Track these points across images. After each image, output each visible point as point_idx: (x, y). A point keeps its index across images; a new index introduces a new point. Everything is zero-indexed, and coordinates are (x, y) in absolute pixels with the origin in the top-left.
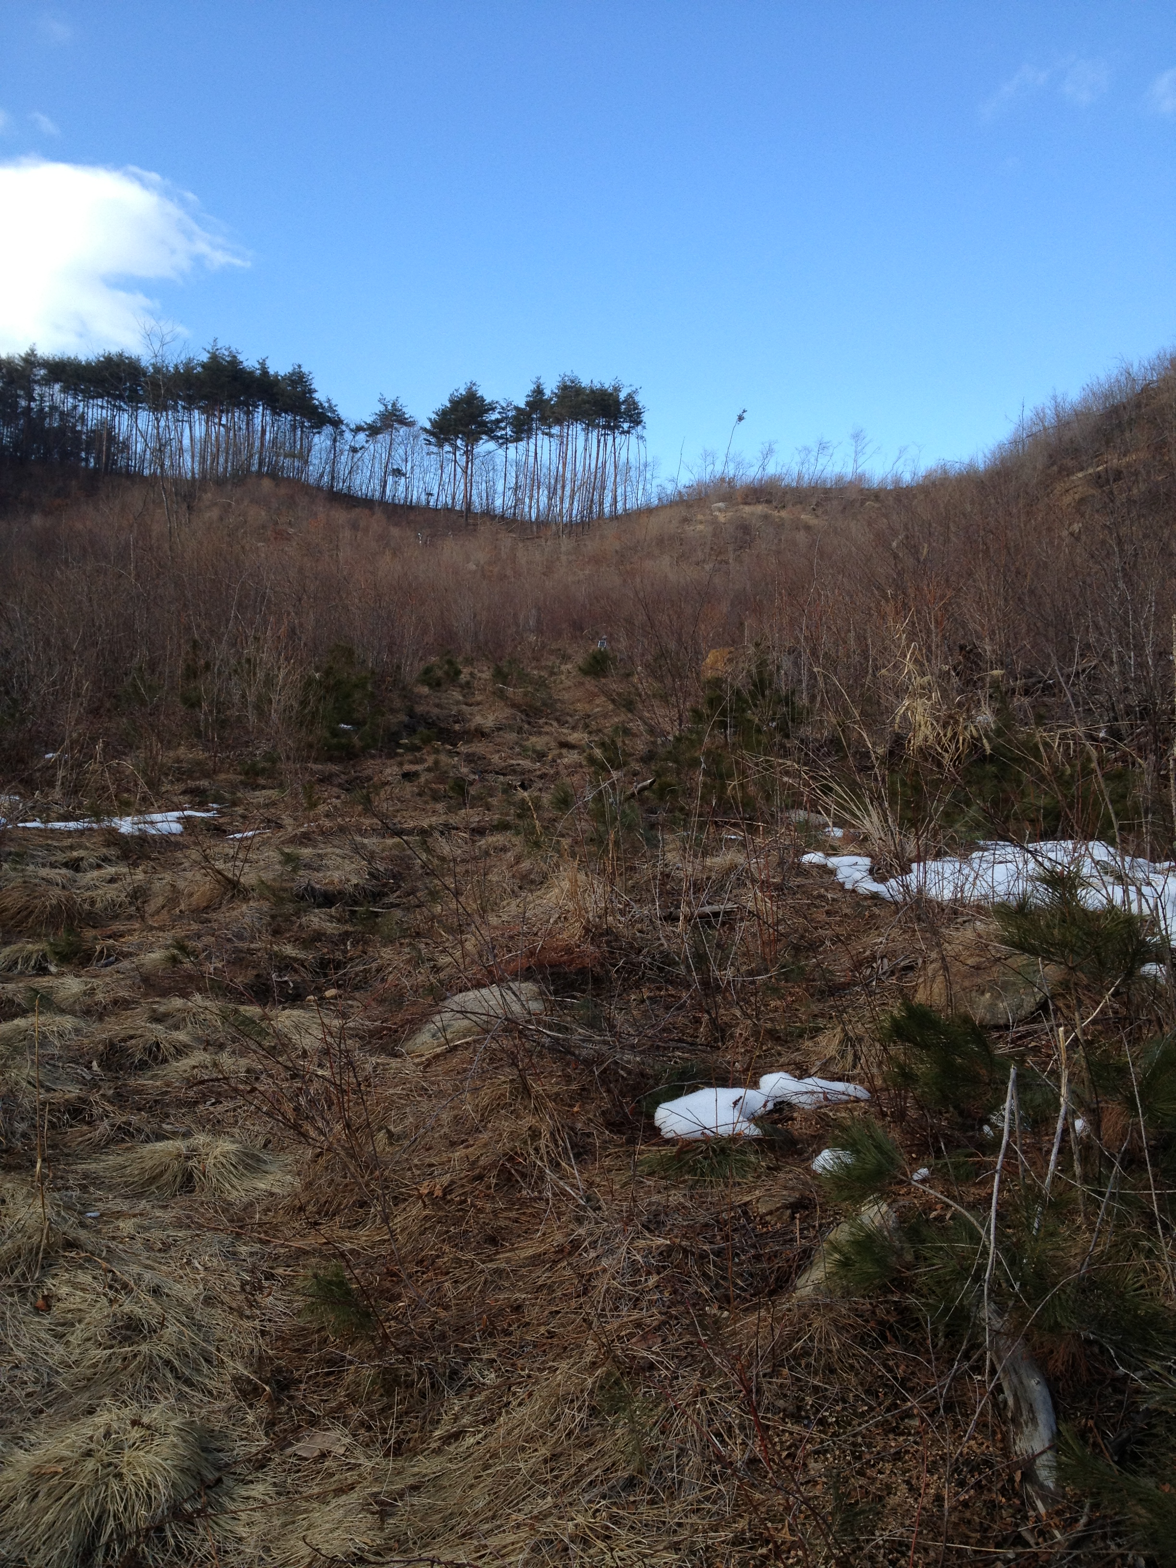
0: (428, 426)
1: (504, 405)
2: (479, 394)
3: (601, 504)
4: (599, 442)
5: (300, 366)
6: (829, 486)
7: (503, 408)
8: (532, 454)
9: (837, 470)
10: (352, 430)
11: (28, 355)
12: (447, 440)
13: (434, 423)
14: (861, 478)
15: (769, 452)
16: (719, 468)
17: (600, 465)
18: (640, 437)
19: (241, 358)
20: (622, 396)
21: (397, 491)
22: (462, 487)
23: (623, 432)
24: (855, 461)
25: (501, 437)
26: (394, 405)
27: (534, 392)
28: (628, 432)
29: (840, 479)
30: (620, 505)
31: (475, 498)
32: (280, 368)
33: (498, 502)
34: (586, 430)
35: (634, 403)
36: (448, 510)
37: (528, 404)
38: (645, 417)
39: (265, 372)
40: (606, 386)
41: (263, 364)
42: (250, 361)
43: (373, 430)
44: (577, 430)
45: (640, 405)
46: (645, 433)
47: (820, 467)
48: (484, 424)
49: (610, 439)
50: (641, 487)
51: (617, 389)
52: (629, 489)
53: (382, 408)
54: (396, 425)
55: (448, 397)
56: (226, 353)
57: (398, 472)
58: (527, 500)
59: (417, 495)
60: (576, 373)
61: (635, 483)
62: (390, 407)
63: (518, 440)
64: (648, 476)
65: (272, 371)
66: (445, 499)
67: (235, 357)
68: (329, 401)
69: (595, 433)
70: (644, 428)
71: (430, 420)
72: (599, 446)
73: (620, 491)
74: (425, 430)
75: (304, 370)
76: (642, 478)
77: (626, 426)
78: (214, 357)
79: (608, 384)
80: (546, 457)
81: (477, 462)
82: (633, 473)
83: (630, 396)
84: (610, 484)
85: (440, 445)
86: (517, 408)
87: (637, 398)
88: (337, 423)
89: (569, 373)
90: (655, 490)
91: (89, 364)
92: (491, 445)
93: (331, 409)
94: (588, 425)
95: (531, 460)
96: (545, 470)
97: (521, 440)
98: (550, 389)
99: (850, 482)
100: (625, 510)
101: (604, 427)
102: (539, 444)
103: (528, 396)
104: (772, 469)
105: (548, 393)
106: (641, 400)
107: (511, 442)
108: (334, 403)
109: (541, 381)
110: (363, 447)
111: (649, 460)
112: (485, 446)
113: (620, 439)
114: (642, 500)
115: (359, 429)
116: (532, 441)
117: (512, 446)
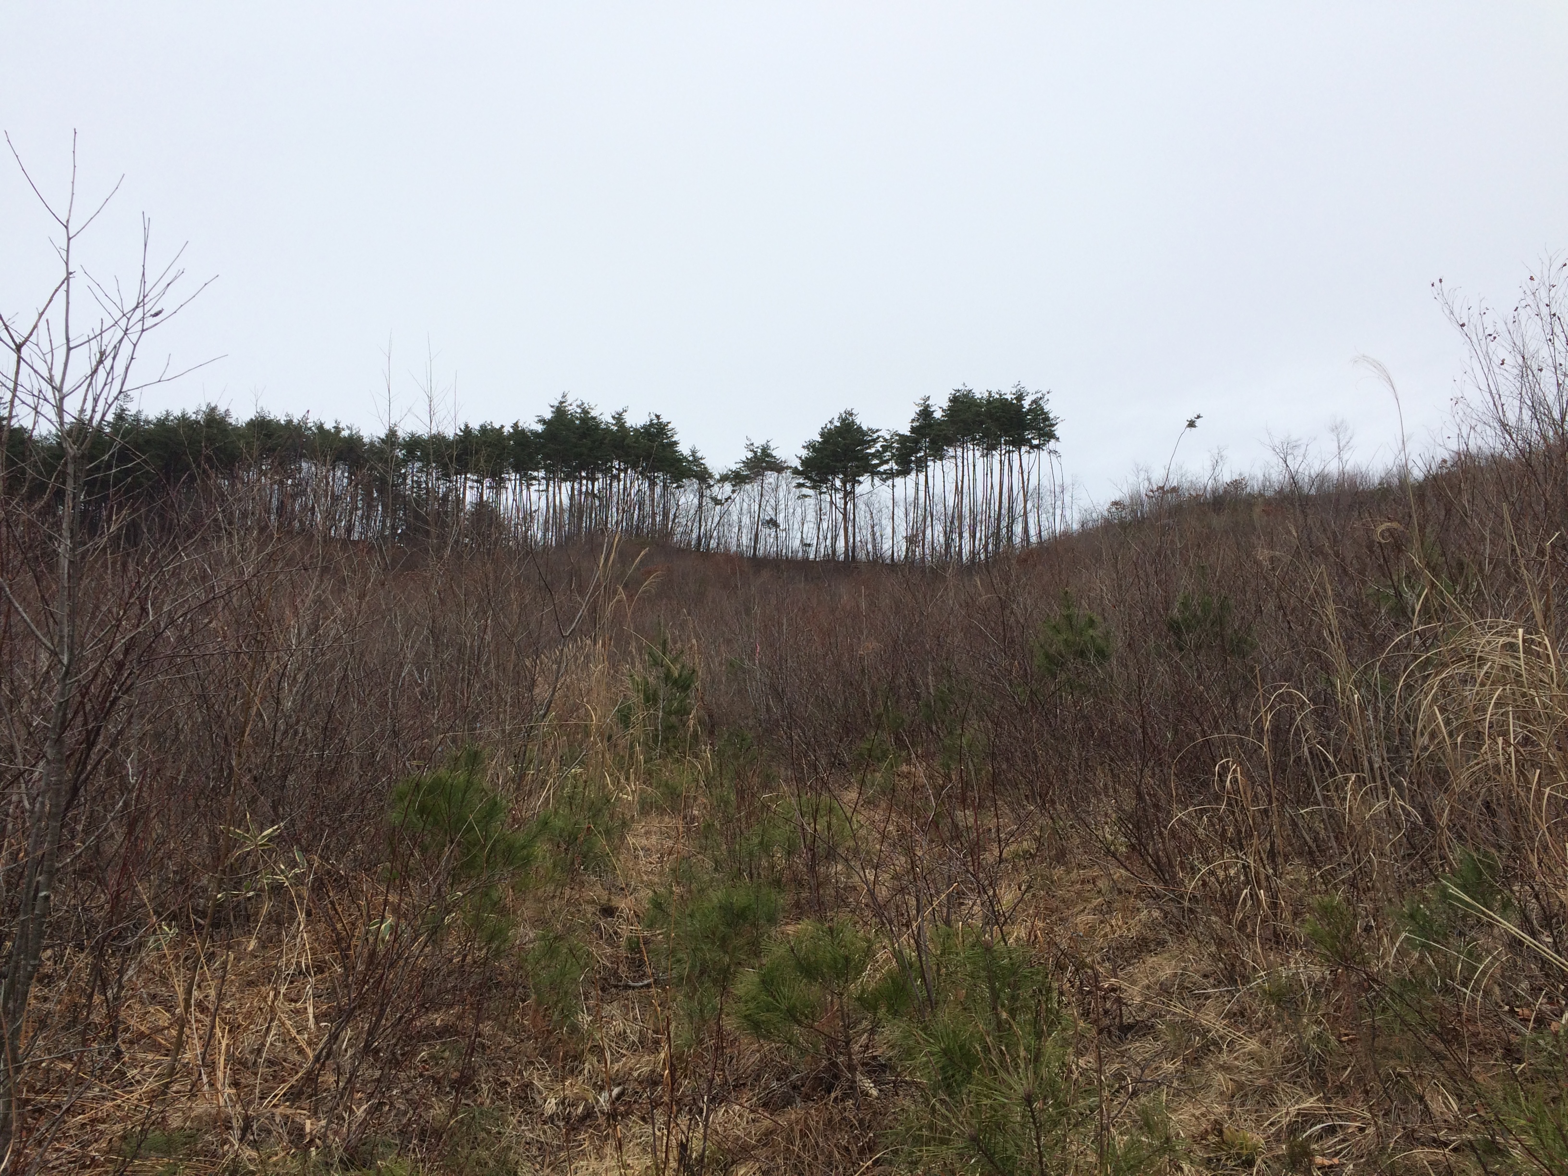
0: (799, 465)
1: (888, 437)
2: (856, 422)
3: (1010, 539)
4: (1002, 462)
5: (657, 416)
6: (1308, 489)
7: (886, 440)
8: (922, 487)
9: (1318, 467)
10: (718, 481)
12: (823, 481)
13: (805, 462)
14: (1352, 476)
16: (1158, 478)
17: (1005, 492)
18: (1053, 452)
19: (593, 412)
20: (1026, 404)
21: (768, 543)
23: (1032, 447)
24: (1340, 456)
25: (885, 472)
26: (764, 450)
27: (920, 414)
28: (1038, 447)
29: (1322, 479)
30: (1033, 536)
31: (859, 546)
33: (887, 546)
34: (986, 451)
35: (1043, 412)
36: (829, 562)
37: (913, 430)
38: (1058, 431)
39: (622, 426)
40: (1009, 397)
41: (619, 418)
43: (737, 479)
44: (973, 454)
45: (1051, 416)
46: (1059, 448)
48: (867, 458)
49: (1015, 456)
50: (1058, 512)
52: (1043, 516)
53: (750, 455)
54: (766, 472)
55: (817, 429)
56: (578, 409)
57: (773, 523)
59: (792, 548)
60: (968, 386)
61: (1050, 509)
62: (759, 453)
63: (905, 473)
64: (1067, 499)
66: (825, 550)
67: (588, 413)
68: (694, 453)
69: (997, 457)
70: (1057, 441)
71: (800, 458)
72: (1002, 470)
73: (1032, 519)
74: (796, 471)
75: (663, 419)
76: (1059, 503)
77: (1034, 440)
79: (1008, 393)
81: (859, 503)
82: (1048, 500)
83: (1036, 403)
84: (1019, 514)
85: (815, 487)
86: (903, 439)
87: (1046, 407)
88: (703, 476)
89: (960, 386)
90: (1077, 517)
92: (875, 483)
94: (988, 445)
95: (922, 494)
97: (909, 473)
98: (939, 406)
100: (1040, 540)
101: (1007, 444)
102: (930, 474)
103: (913, 421)
104: (1226, 477)
105: (938, 414)
106: (1052, 408)
107: (898, 476)
109: (929, 401)
110: (730, 498)
111: (1068, 481)
112: (867, 484)
113: (1028, 457)
114: (1061, 527)
115: (724, 479)
116: (922, 471)
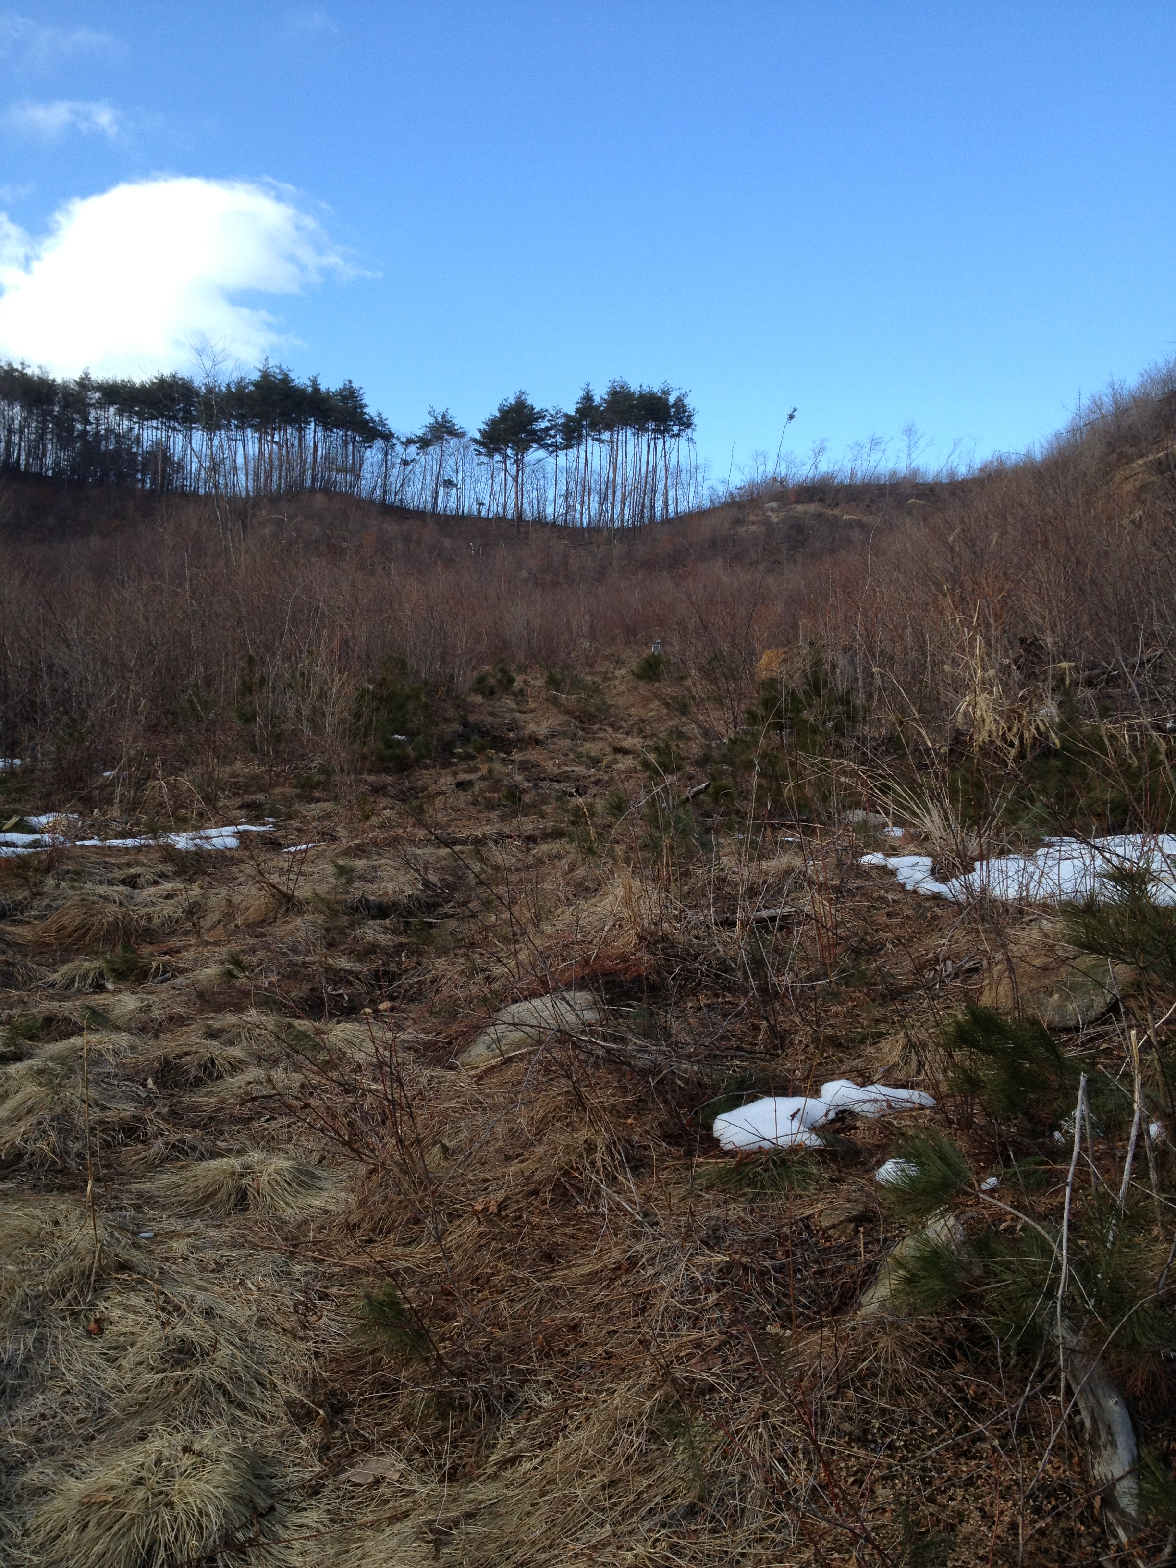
0: (478, 436)
1: (553, 413)
2: (529, 402)
3: (653, 507)
4: (649, 445)
5: (350, 382)
6: (883, 482)
7: (552, 416)
8: (582, 460)
9: (891, 465)
10: (403, 443)
11: (82, 379)
12: (497, 450)
13: (484, 434)
14: (915, 473)
15: (820, 450)
16: (770, 468)
17: (650, 468)
18: (690, 440)
19: (292, 375)
20: (672, 399)
21: (448, 502)
22: (513, 496)
23: (673, 436)
24: (909, 455)
25: (551, 445)
26: (444, 416)
27: (584, 398)
28: (678, 435)
29: (894, 473)
30: (671, 508)
31: (526, 507)
32: (331, 384)
33: (550, 510)
34: (636, 434)
35: (684, 406)
36: (500, 520)
37: (578, 411)
38: (695, 420)
39: (316, 389)
40: (655, 390)
41: (314, 382)
42: (301, 378)
43: (424, 443)
44: (627, 436)
45: (690, 408)
46: (695, 436)
47: (873, 463)
48: (534, 432)
49: (660, 443)
50: (692, 489)
51: (666, 393)
52: (680, 492)
53: (432, 421)
54: (446, 436)
55: (497, 407)
56: (278, 371)
57: (449, 484)
58: (578, 507)
59: (468, 506)
60: (625, 379)
61: (686, 486)
62: (440, 419)
63: (568, 447)
64: (700, 478)
65: (323, 388)
66: (496, 508)
67: (286, 375)
68: (379, 415)
69: (645, 438)
70: (694, 430)
71: (480, 430)
72: (649, 450)
73: (671, 494)
74: (475, 441)
75: (355, 385)
76: (693, 481)
77: (676, 429)
78: (265, 376)
79: (657, 389)
80: (596, 462)
81: (527, 470)
82: (684, 476)
83: (679, 399)
84: (661, 488)
85: (490, 455)
86: (566, 416)
87: (686, 401)
88: (388, 436)
89: (618, 379)
90: (706, 493)
91: (143, 386)
92: (541, 453)
93: (382, 423)
94: (638, 430)
95: (582, 466)
96: (595, 476)
97: (571, 447)
98: (600, 394)
99: (905, 477)
100: (677, 513)
101: (654, 431)
102: (589, 450)
103: (577, 403)
104: (824, 468)
105: (597, 400)
106: (690, 402)
107: (561, 449)
108: (384, 416)
109: (591, 387)
110: (414, 460)
111: (701, 461)
112: (535, 454)
113: (671, 443)
114: (693, 503)
115: (409, 442)
116: (583, 447)
117: (562, 454)
